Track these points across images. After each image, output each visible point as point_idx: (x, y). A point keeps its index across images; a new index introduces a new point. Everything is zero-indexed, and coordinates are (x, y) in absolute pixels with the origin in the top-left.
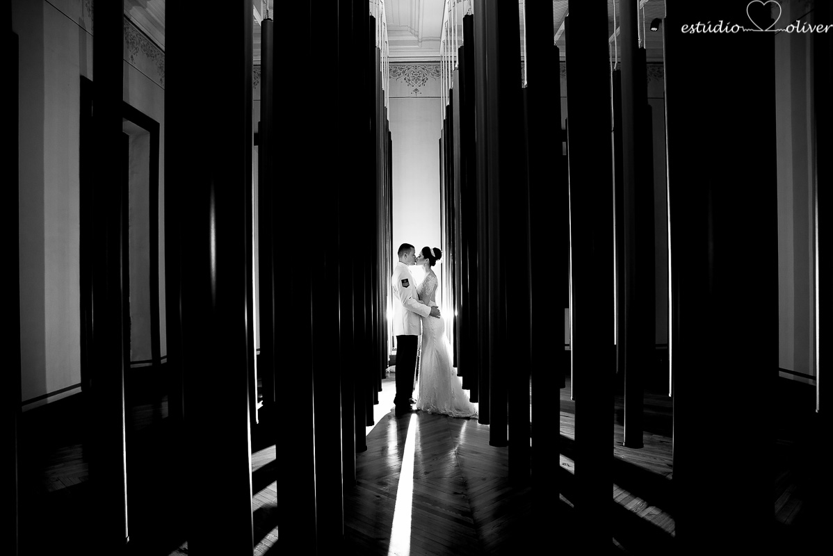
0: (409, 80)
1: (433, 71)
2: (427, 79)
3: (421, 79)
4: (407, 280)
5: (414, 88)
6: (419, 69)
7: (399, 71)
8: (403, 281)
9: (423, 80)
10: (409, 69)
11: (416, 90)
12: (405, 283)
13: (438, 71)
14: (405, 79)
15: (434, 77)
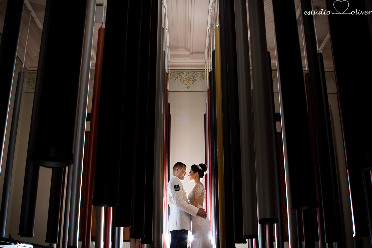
0: (184, 81)
1: (200, 75)
2: (196, 80)
3: (192, 80)
4: (179, 185)
5: (187, 85)
6: (191, 74)
7: (177, 75)
8: (175, 187)
9: (193, 81)
10: (183, 74)
11: (188, 87)
12: (177, 188)
13: (203, 75)
14: (181, 80)
15: (201, 79)
